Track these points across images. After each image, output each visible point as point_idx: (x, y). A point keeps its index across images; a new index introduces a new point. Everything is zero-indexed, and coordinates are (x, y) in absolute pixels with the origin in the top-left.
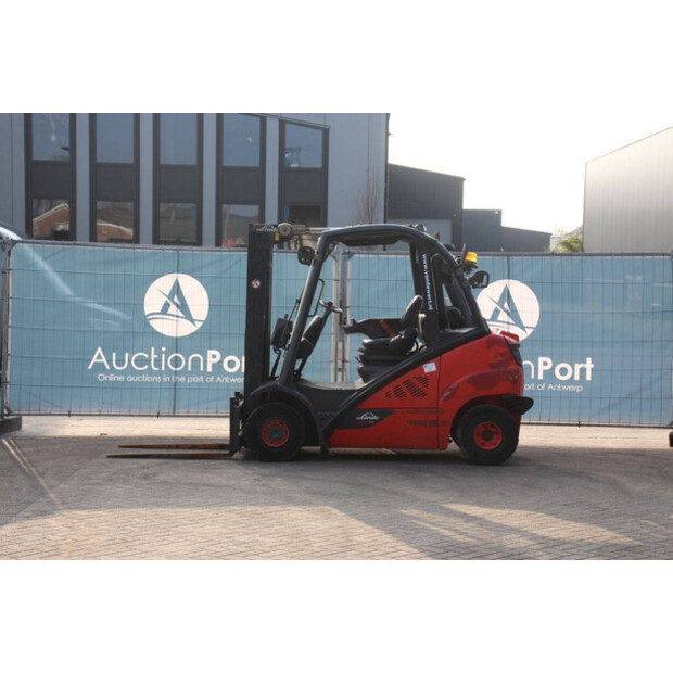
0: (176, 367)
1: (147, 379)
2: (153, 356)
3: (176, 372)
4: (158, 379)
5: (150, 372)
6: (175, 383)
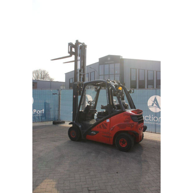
0: (156, 120)
1: (148, 123)
2: (150, 117)
3: (156, 122)
4: (151, 123)
5: (149, 121)
6: (156, 125)
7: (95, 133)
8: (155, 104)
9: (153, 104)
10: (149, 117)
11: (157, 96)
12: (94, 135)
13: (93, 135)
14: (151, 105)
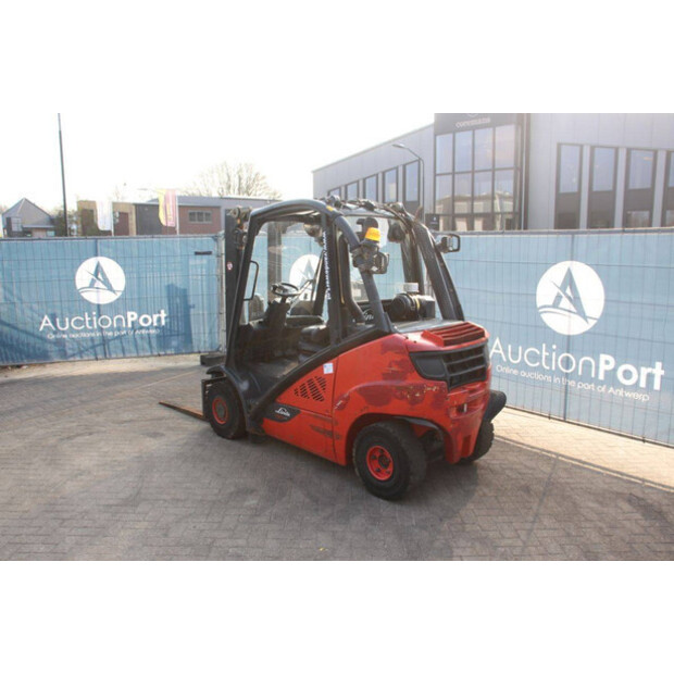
7: (288, 414)
8: (569, 298)
9: (559, 298)
10: (541, 352)
11: (574, 262)
12: (284, 421)
13: (281, 419)
14: (551, 303)
